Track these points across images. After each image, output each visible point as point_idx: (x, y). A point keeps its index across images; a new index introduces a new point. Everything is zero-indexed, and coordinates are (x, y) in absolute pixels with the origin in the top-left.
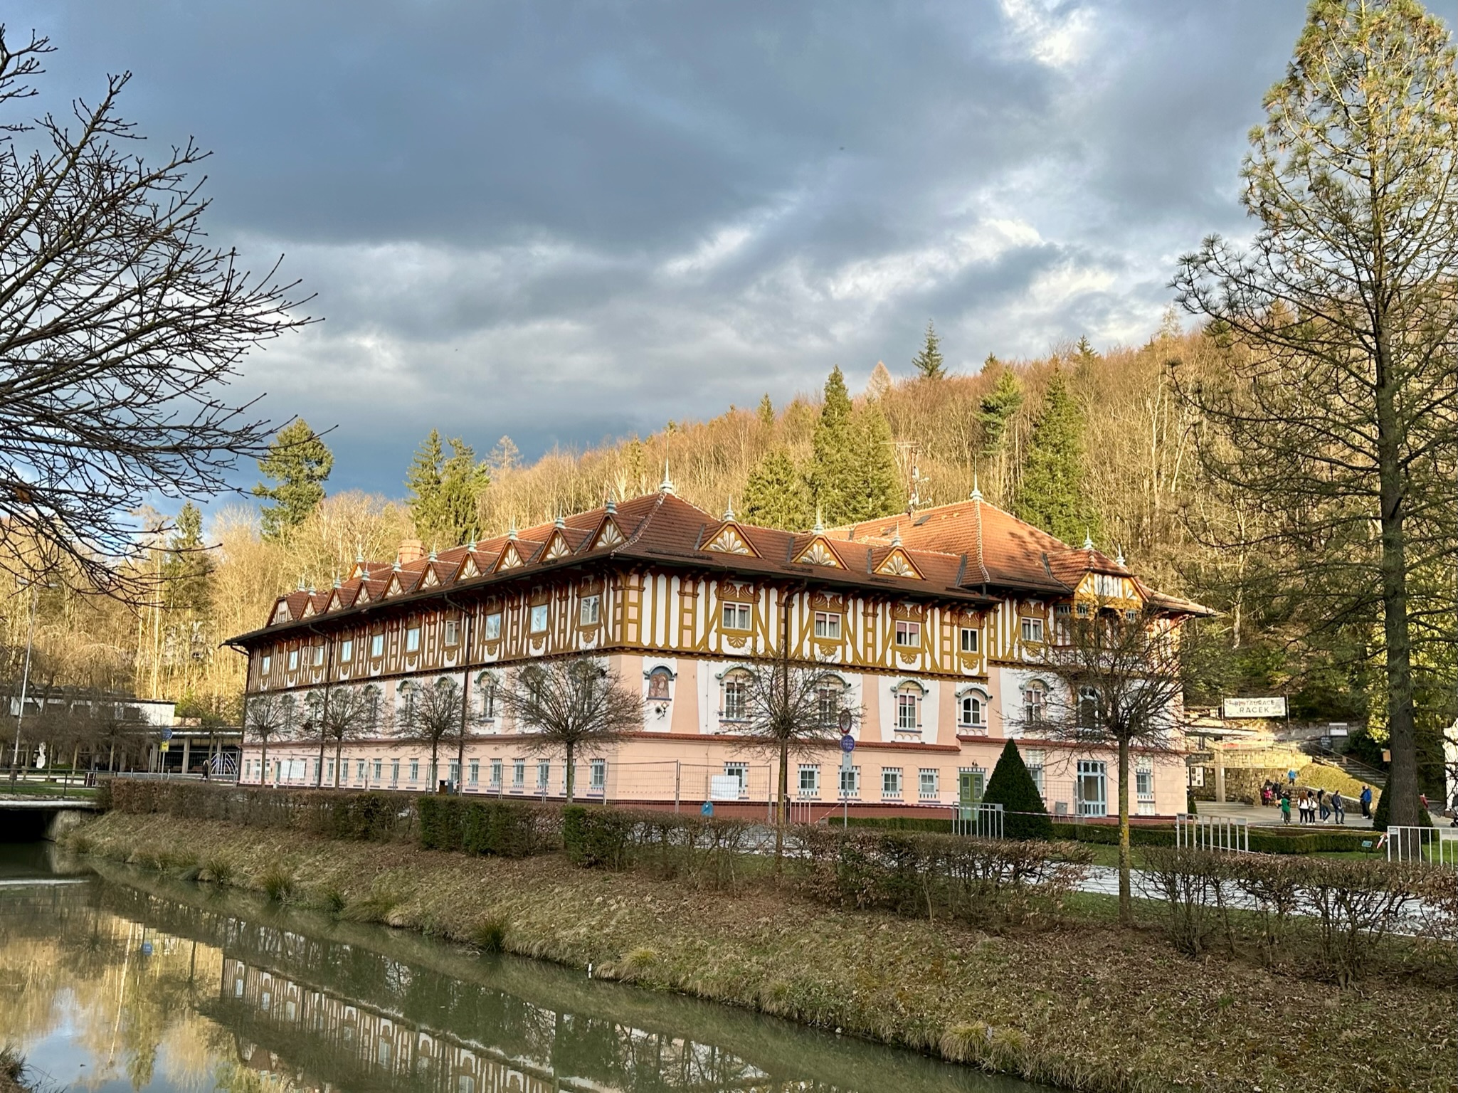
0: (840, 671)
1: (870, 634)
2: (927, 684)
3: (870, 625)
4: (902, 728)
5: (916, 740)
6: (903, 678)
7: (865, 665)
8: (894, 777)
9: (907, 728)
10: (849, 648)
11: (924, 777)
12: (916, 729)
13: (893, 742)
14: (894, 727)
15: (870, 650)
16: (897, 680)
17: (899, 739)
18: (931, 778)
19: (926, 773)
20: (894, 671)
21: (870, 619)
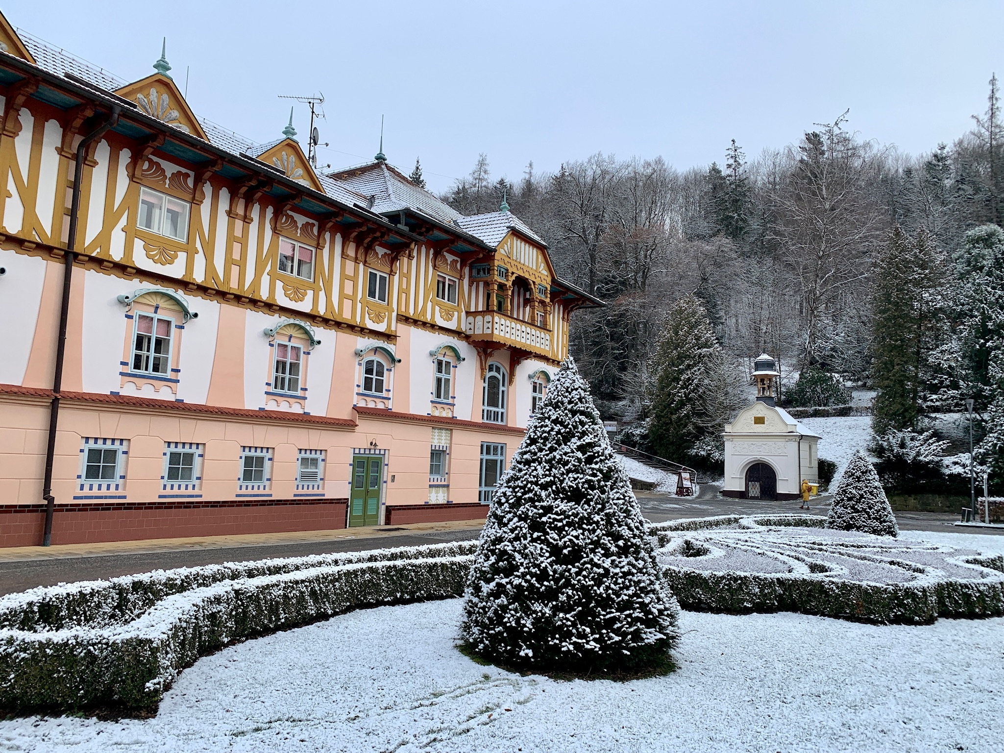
0: (180, 292)
1: (237, 247)
2: (319, 332)
3: (238, 232)
4: (279, 391)
5: (296, 409)
6: (284, 320)
7: (225, 290)
8: (260, 460)
9: (286, 391)
10: (200, 261)
11: (304, 461)
12: (299, 393)
13: (262, 410)
14: (266, 389)
15: (235, 270)
16: (274, 321)
17: (271, 406)
18: (314, 462)
19: (308, 455)
20: (270, 307)
21: (239, 224)
